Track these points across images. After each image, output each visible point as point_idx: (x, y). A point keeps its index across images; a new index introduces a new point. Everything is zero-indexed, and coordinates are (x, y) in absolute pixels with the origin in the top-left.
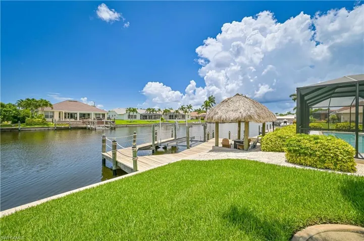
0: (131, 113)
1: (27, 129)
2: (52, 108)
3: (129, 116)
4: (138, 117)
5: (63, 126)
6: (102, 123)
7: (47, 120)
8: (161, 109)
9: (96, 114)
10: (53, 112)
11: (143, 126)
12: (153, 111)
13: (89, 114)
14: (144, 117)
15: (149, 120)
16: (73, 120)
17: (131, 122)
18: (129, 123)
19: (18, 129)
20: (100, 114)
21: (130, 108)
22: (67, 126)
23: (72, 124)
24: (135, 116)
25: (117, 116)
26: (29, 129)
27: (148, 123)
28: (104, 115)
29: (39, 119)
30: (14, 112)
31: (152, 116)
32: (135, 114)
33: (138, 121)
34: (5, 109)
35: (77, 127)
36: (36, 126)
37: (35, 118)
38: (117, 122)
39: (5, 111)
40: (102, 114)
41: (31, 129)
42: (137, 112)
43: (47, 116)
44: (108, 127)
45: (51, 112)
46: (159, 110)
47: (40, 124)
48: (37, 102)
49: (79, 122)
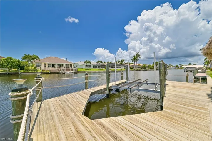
0: (88, 64)
1: (24, 73)
2: (40, 60)
3: (86, 66)
4: (92, 67)
5: (45, 72)
6: (69, 70)
7: (37, 68)
8: (105, 62)
9: (67, 65)
10: (41, 63)
11: (95, 72)
12: (101, 63)
13: (63, 65)
14: (95, 67)
15: (99, 69)
16: (53, 68)
17: (87, 70)
18: (86, 70)
19: (19, 73)
20: (69, 65)
21: (87, 61)
22: (48, 71)
23: (52, 71)
24: (90, 66)
25: (79, 66)
26: (26, 73)
27: (98, 70)
28: (71, 65)
29: (32, 67)
30: (18, 62)
31: (100, 66)
32: (90, 64)
33: (92, 69)
34: (12, 61)
35: (54, 72)
36: (30, 72)
37: (30, 67)
38: (79, 70)
39: (12, 62)
40: (70, 65)
41: (27, 73)
42: (91, 63)
43: (37, 66)
44: (72, 72)
45: (40, 63)
46: (104, 62)
47: (33, 71)
48: (31, 56)
49: (56, 69)
